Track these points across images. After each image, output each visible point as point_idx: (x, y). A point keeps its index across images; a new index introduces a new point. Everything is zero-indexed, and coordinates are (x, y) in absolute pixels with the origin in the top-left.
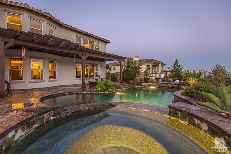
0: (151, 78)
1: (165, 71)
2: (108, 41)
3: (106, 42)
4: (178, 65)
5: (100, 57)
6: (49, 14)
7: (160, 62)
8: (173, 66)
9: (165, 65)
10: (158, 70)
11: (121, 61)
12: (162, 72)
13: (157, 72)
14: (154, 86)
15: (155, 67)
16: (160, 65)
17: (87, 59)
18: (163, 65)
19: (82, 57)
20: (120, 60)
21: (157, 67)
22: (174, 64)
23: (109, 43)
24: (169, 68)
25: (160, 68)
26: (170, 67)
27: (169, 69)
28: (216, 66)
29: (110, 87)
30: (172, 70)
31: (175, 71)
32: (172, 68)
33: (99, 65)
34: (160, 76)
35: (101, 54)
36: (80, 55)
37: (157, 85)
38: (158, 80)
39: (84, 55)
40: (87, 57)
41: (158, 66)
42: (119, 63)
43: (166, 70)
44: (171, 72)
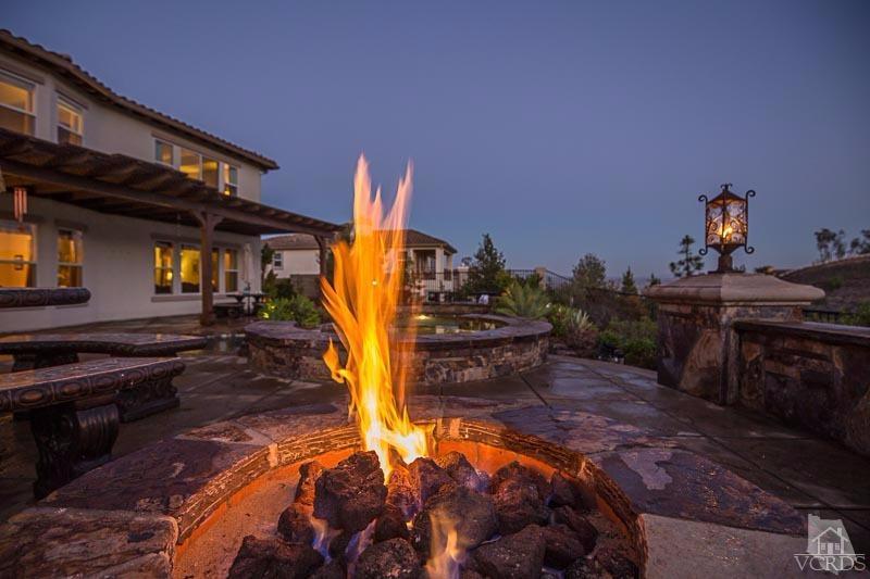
0: (417, 291)
1: (456, 273)
2: (269, 164)
3: (264, 166)
4: (491, 251)
5: (241, 218)
6: (69, 60)
7: (438, 243)
8: (477, 257)
9: (455, 251)
10: (434, 267)
11: (322, 238)
12: (447, 274)
13: (431, 276)
14: (427, 314)
15: (425, 260)
16: (439, 252)
17: (218, 228)
18: (449, 251)
19: (203, 222)
20: (319, 234)
21: (429, 259)
22: (480, 251)
23: (272, 168)
24: (466, 261)
25: (440, 262)
26: (469, 259)
27: (467, 264)
28: (587, 257)
29: (307, 318)
30: (476, 268)
31: (485, 271)
32: (475, 260)
33: (248, 246)
34: (442, 287)
35: (247, 207)
36: (199, 217)
37: (433, 310)
38: (434, 297)
39: (209, 216)
40: (219, 220)
41: (432, 254)
42: (315, 242)
43: (459, 268)
44: (473, 273)
